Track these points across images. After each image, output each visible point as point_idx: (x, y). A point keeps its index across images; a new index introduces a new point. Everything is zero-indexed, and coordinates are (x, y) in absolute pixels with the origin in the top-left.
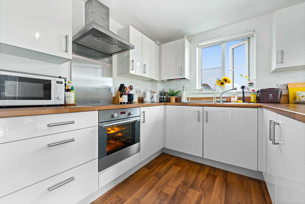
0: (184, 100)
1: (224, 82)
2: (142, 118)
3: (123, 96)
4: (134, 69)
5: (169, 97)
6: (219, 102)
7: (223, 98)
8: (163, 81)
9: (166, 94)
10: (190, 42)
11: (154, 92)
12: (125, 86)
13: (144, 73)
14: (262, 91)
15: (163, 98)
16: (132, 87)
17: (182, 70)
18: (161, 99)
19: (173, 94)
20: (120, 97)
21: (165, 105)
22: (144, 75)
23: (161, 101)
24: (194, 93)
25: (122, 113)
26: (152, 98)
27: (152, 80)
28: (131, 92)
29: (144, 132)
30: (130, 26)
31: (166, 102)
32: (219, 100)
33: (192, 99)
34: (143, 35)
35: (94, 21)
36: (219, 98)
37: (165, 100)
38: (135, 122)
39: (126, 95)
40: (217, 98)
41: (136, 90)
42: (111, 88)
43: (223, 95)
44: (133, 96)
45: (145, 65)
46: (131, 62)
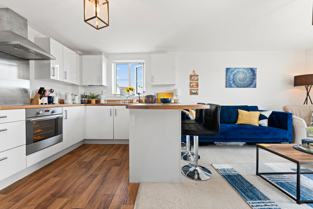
0: (102, 102)
1: (129, 90)
2: (64, 115)
3: (43, 98)
4: (55, 75)
5: (90, 99)
6: (126, 103)
7: (128, 100)
8: (84, 86)
9: (87, 97)
10: (107, 58)
11: (76, 95)
12: (45, 89)
13: (65, 79)
14: (147, 96)
15: (85, 100)
16: (52, 91)
17: (100, 79)
18: (82, 101)
19: (93, 97)
20: (39, 99)
21: (85, 105)
22: (65, 81)
23: (82, 102)
24: (111, 96)
25: (46, 111)
26: (73, 100)
27: (73, 85)
28: (51, 95)
29: (66, 126)
30: (51, 38)
31: (87, 103)
32: (126, 102)
33: (108, 101)
34: (64, 46)
35: (11, 31)
36: (126, 100)
37: (86, 102)
38: (58, 118)
39: (46, 97)
40: (124, 100)
41: (56, 93)
42: (28, 90)
43: (129, 99)
44: (53, 98)
45: (66, 72)
46: (52, 69)
